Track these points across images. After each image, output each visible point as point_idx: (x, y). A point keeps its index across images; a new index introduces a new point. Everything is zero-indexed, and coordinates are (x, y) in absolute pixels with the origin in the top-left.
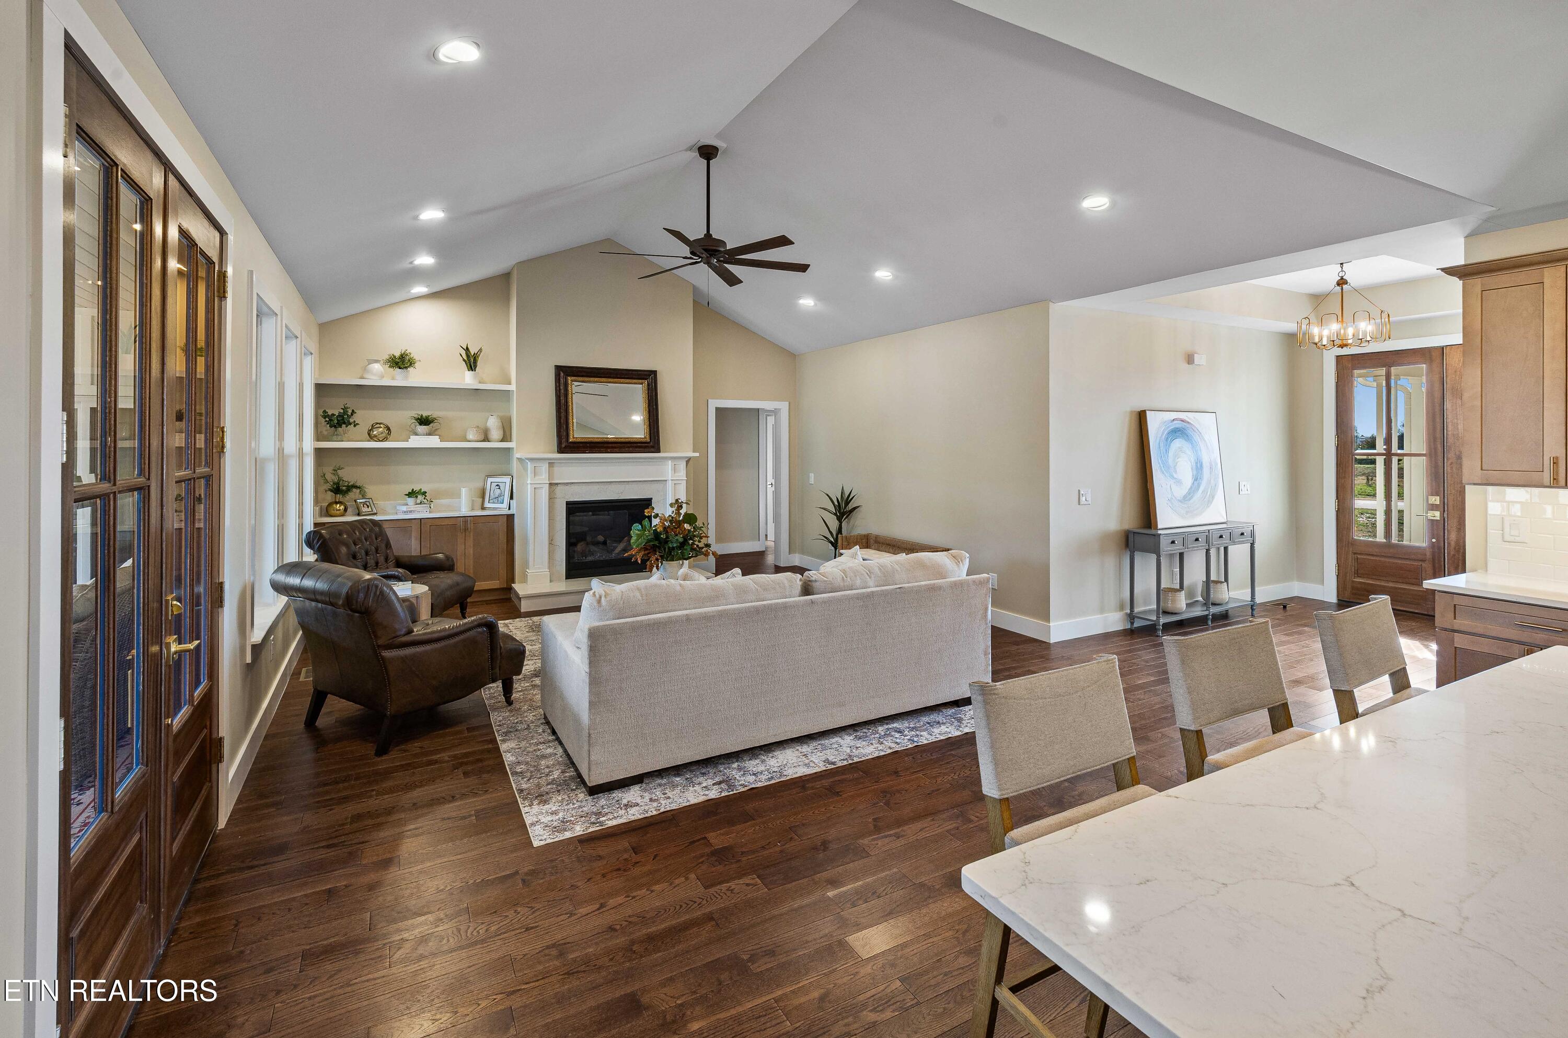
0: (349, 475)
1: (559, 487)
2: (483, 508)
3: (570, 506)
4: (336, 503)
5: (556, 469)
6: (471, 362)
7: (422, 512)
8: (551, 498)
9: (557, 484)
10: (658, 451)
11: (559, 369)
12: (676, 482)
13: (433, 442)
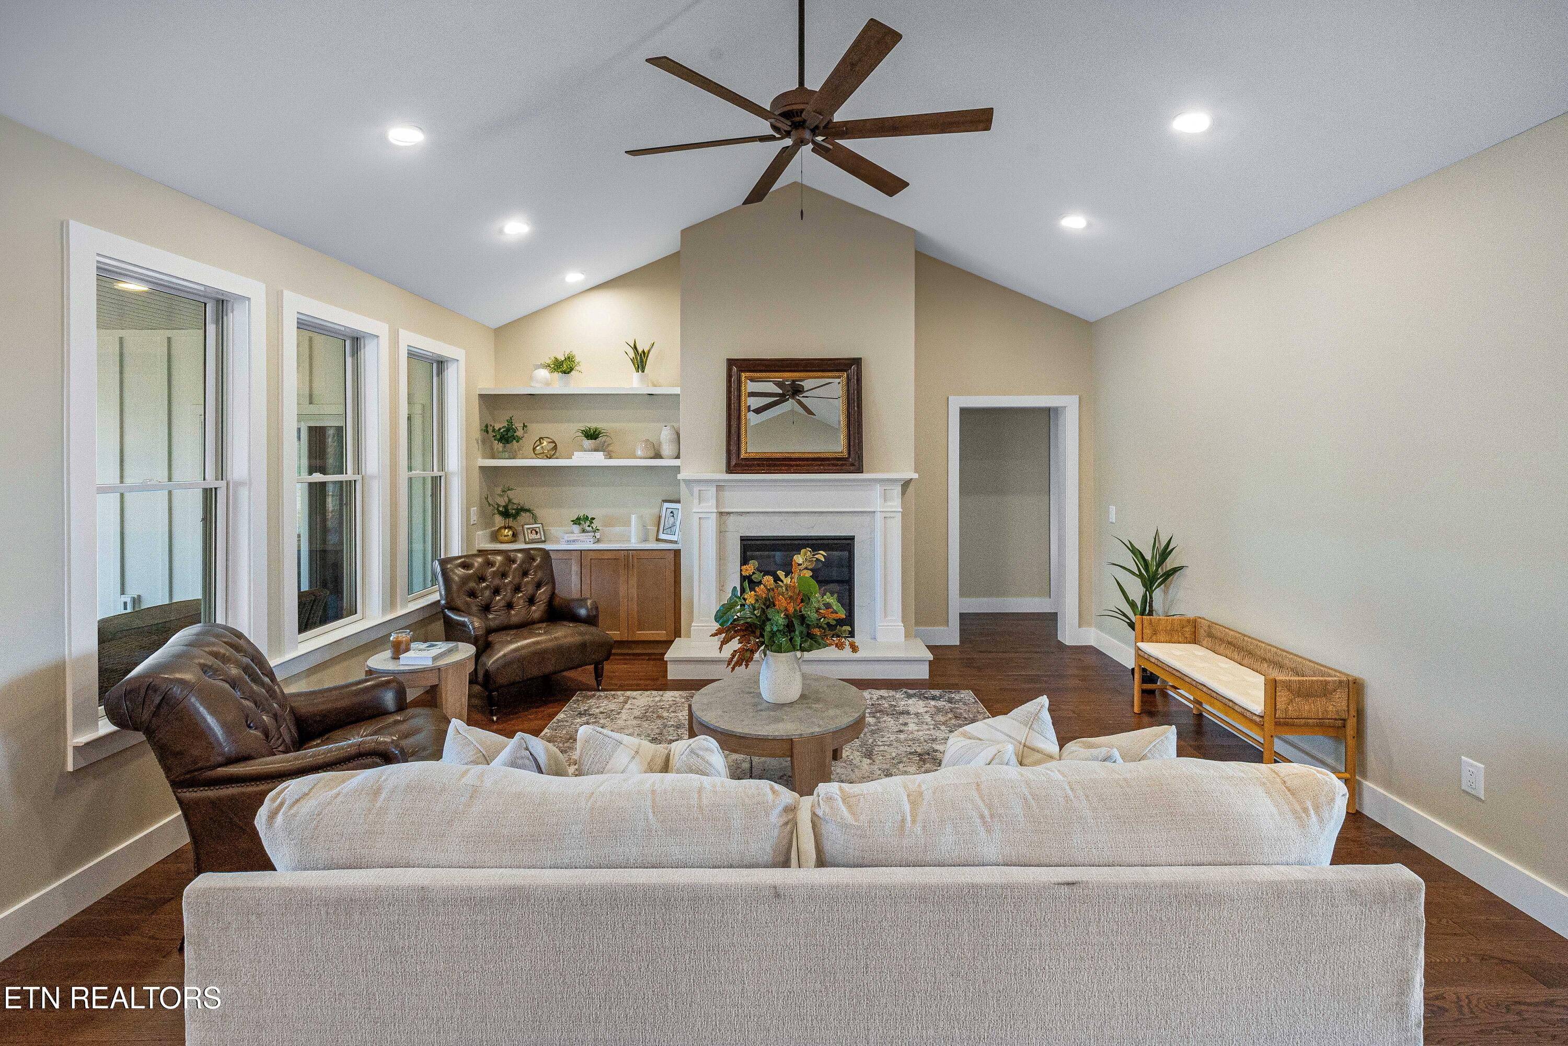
0: (520, 496)
1: (732, 518)
2: (658, 540)
3: (745, 543)
4: (505, 528)
5: (727, 494)
6: (640, 360)
7: (586, 543)
8: (721, 532)
9: (729, 513)
10: (860, 470)
11: (731, 362)
12: (888, 515)
13: (598, 459)
